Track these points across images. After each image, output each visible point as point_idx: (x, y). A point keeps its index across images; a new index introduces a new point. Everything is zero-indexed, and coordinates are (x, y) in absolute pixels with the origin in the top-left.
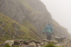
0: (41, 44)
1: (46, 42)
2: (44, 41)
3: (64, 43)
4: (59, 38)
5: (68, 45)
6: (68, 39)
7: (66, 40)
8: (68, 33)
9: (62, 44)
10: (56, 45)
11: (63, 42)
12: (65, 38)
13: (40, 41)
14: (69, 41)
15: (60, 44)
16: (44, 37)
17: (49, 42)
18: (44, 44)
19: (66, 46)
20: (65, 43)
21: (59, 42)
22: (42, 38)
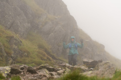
0: (58, 71)
1: (67, 69)
2: (65, 66)
3: (98, 70)
4: (90, 61)
5: (106, 73)
6: (106, 63)
7: (102, 64)
9: (96, 72)
10: (84, 74)
11: (96, 67)
12: (101, 61)
13: (57, 67)
14: (107, 66)
15: (91, 72)
16: (64, 60)
17: (72, 69)
18: (64, 72)
19: (103, 74)
20: (100, 70)
21: (89, 68)
22: (61, 62)
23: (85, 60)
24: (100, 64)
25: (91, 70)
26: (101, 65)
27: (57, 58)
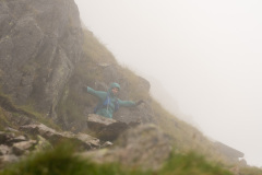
0: (17, 145)
1: (42, 141)
2: (35, 132)
3: (124, 146)
5: (145, 156)
6: (147, 131)
7: (136, 131)
8: (150, 100)
9: (118, 151)
10: (86, 155)
11: (120, 140)
12: (134, 124)
13: (13, 132)
14: (149, 137)
16: (36, 114)
17: (55, 140)
18: (32, 148)
19: (135, 160)
20: (129, 146)
21: (103, 139)
22: (27, 118)
23: (95, 118)
24: (131, 131)
25: (108, 146)
26: (134, 135)
27: (17, 107)
